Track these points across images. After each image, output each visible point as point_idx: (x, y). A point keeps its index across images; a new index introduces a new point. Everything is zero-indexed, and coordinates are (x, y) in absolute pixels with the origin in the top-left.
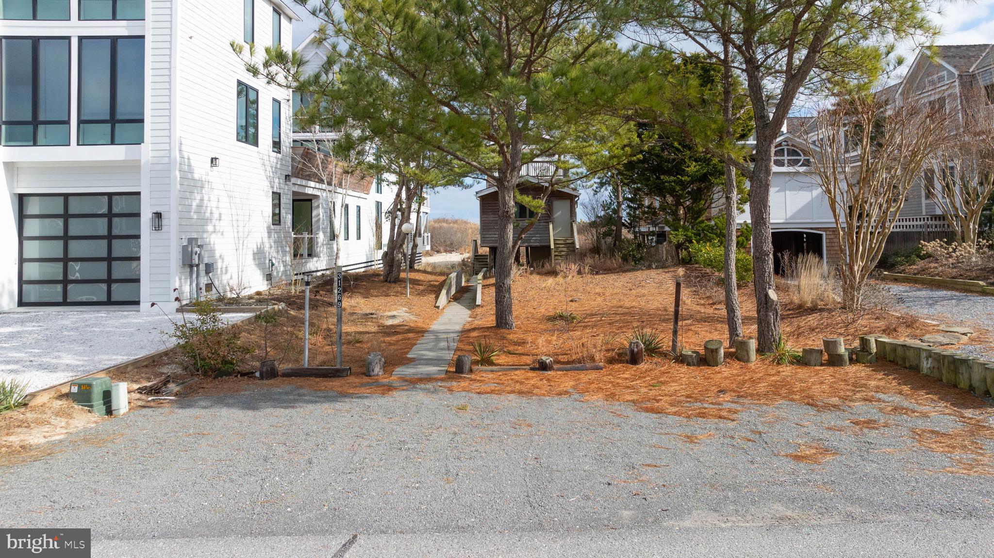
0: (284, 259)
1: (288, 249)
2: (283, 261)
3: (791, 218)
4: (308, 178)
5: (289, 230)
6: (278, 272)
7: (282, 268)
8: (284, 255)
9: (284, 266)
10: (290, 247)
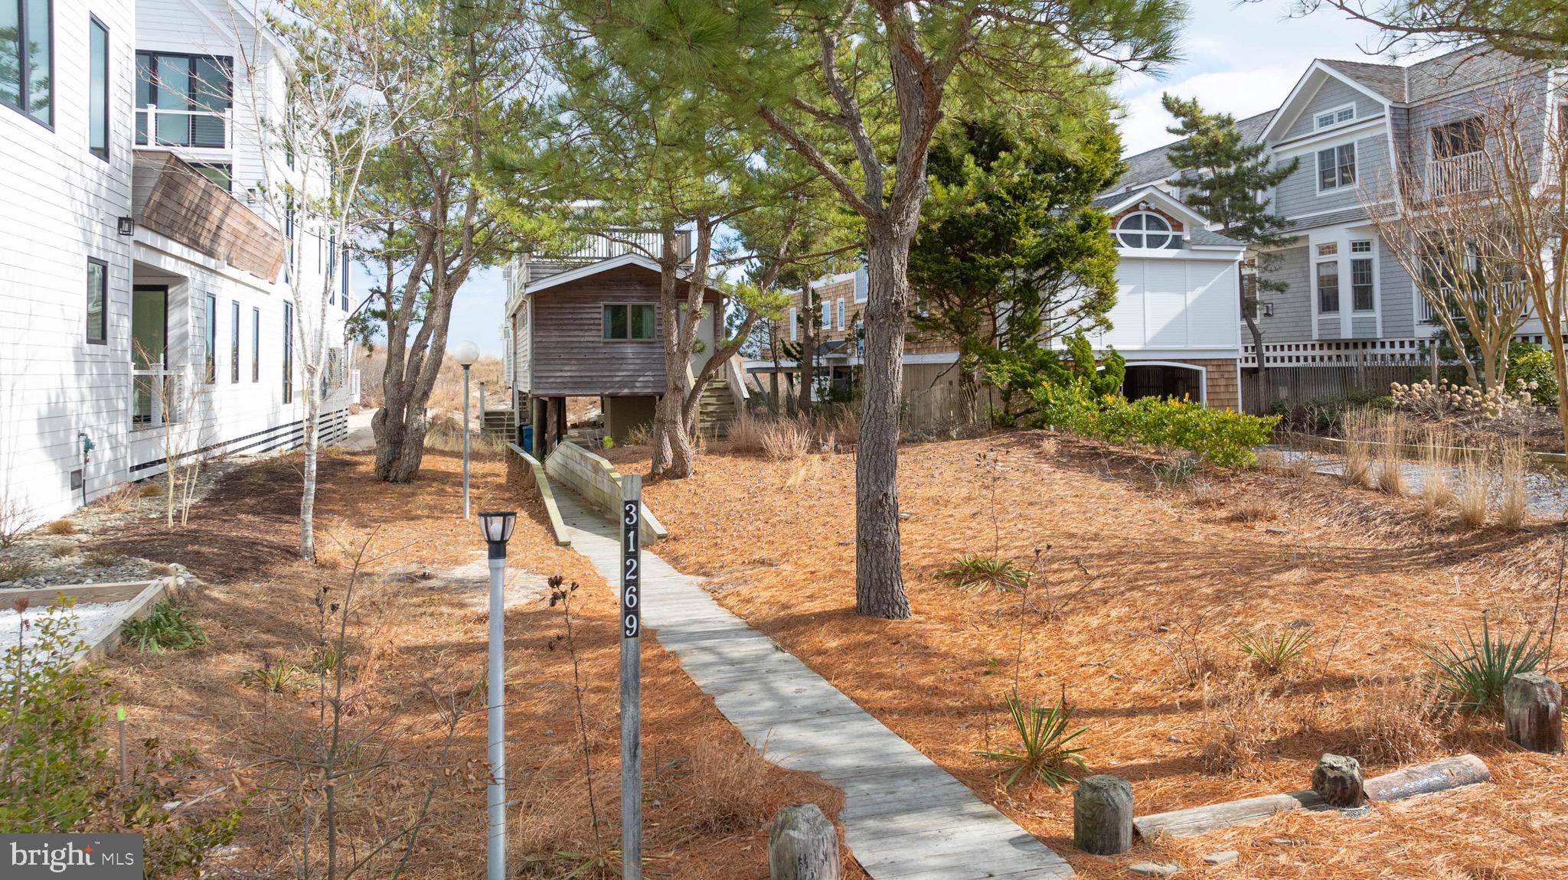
0: (112, 430)
1: (121, 405)
2: (110, 436)
3: (1154, 340)
4: (168, 232)
5: (124, 356)
6: (98, 465)
7: (108, 455)
8: (113, 421)
9: (113, 448)
10: (125, 399)
